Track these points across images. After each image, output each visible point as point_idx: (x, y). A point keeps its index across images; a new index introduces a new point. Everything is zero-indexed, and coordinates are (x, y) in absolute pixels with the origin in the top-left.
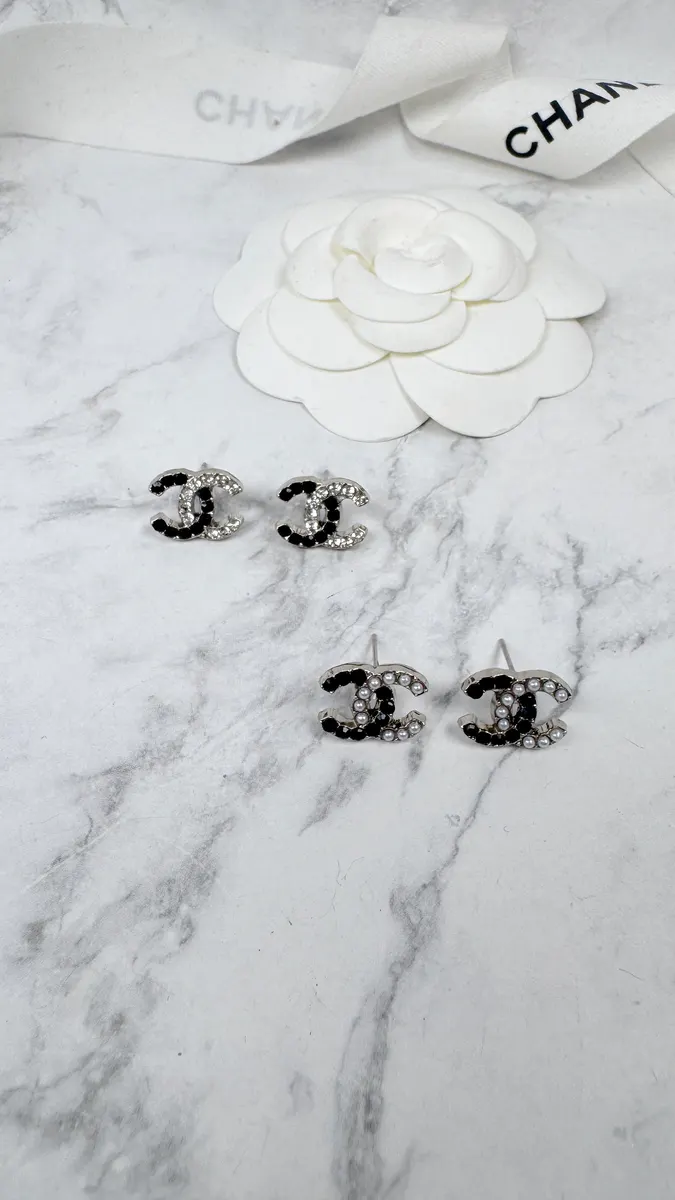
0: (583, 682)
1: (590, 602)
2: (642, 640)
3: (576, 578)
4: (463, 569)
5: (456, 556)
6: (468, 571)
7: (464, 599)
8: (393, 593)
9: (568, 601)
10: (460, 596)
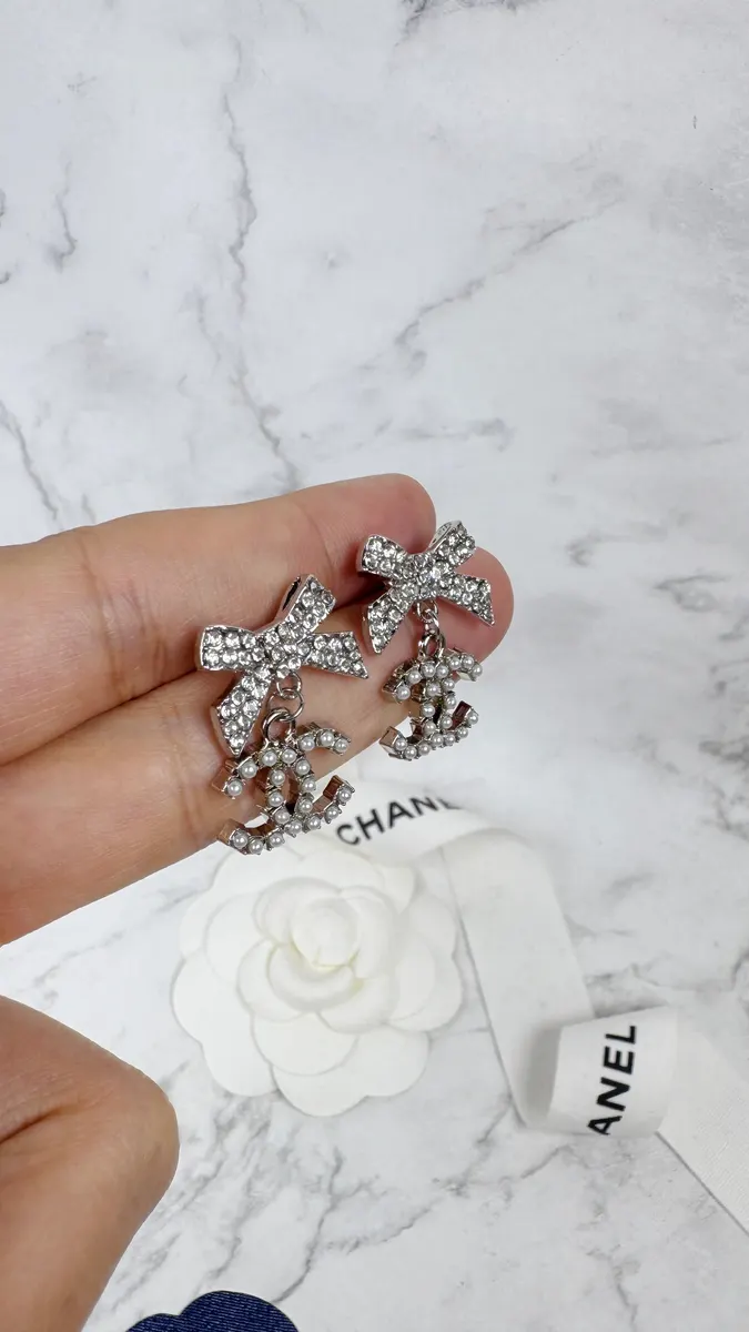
0: (309, 1274)
2: (357, 1245)
3: (331, 1186)
4: (257, 1167)
5: (257, 1153)
6: (261, 1168)
8: (206, 1180)
9: (319, 1203)
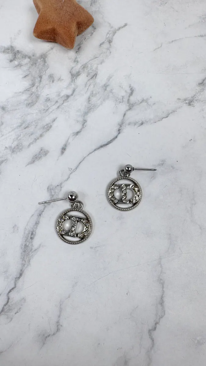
1: (130, 109)
7: (90, 102)
10: (89, 101)
